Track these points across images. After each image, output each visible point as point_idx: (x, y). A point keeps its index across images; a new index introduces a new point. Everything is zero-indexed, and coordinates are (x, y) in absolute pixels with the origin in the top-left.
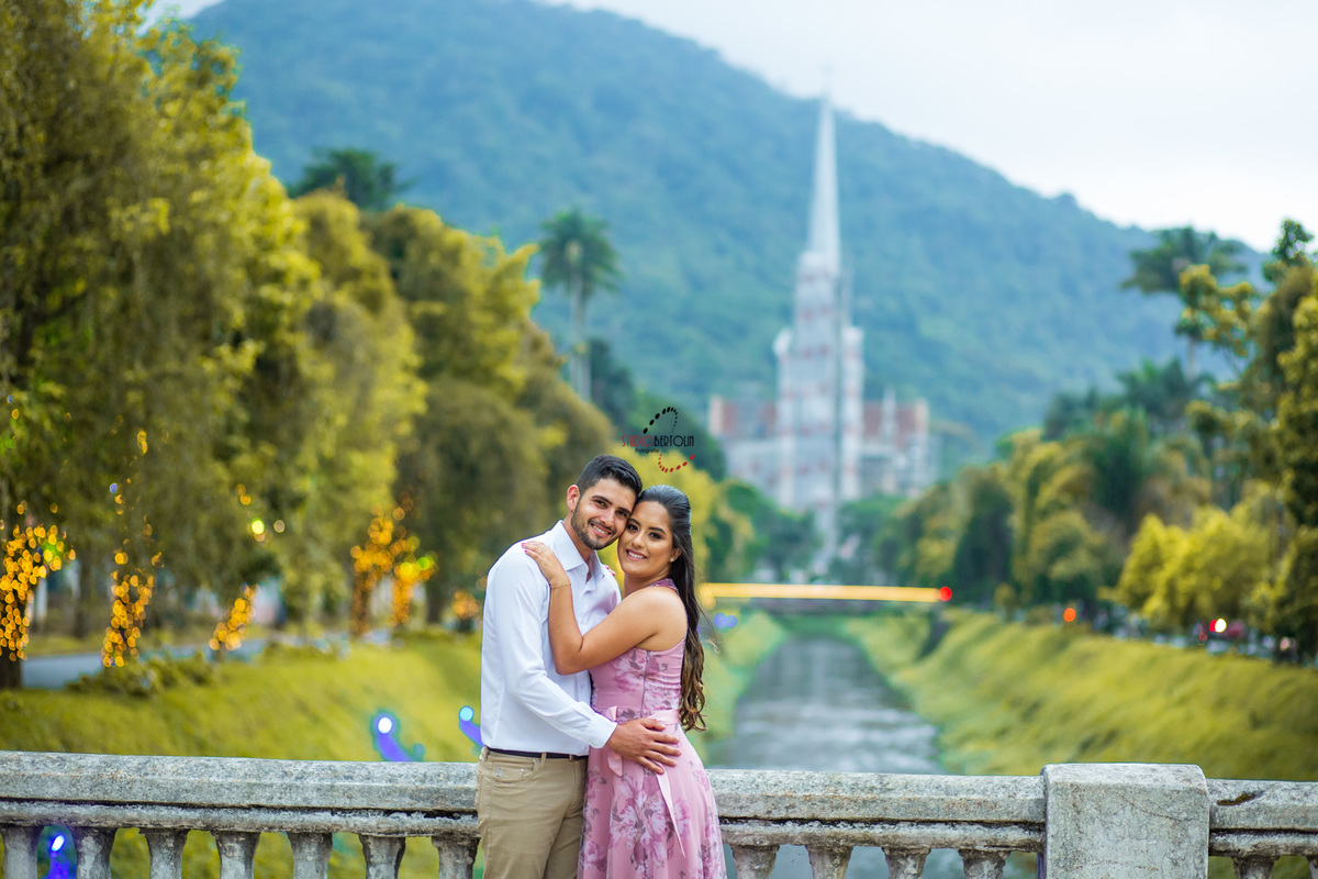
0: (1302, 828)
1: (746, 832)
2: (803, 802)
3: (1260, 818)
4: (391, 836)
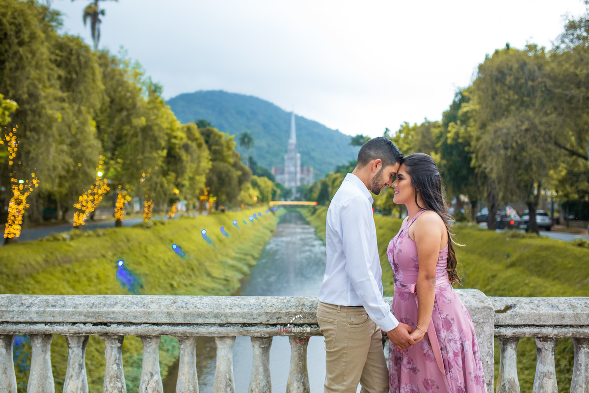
0: (538, 324)
1: (257, 331)
2: (285, 316)
3: (517, 319)
4: (77, 335)
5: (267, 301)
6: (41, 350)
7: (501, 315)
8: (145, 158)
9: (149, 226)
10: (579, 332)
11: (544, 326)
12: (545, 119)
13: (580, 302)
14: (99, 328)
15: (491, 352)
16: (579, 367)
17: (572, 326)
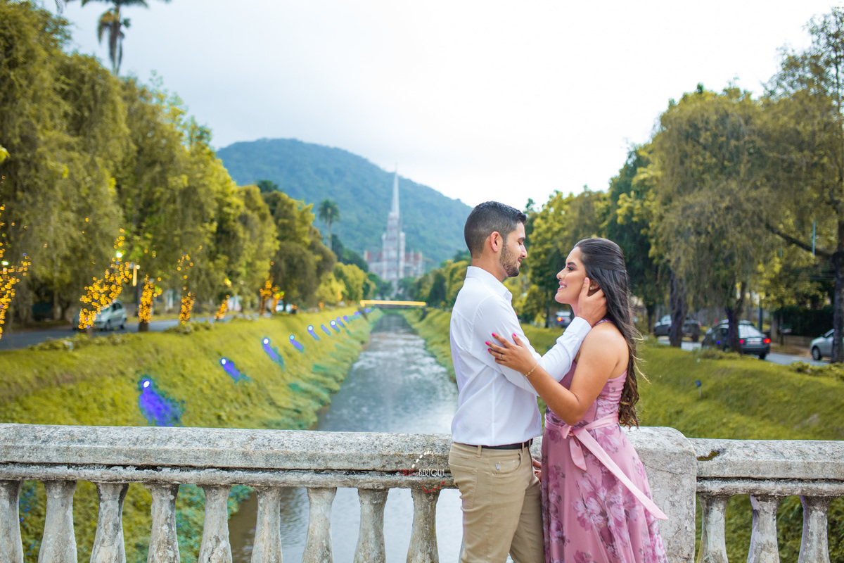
0: (755, 477)
1: (367, 480)
2: (408, 459)
3: (727, 470)
4: (113, 482)
5: (383, 439)
6: (60, 504)
7: (705, 464)
8: (186, 233)
9: (188, 330)
10: (811, 489)
11: (763, 479)
12: (754, 194)
13: (812, 447)
14: (145, 473)
15: (691, 514)
16: (809, 537)
17: (801, 480)
